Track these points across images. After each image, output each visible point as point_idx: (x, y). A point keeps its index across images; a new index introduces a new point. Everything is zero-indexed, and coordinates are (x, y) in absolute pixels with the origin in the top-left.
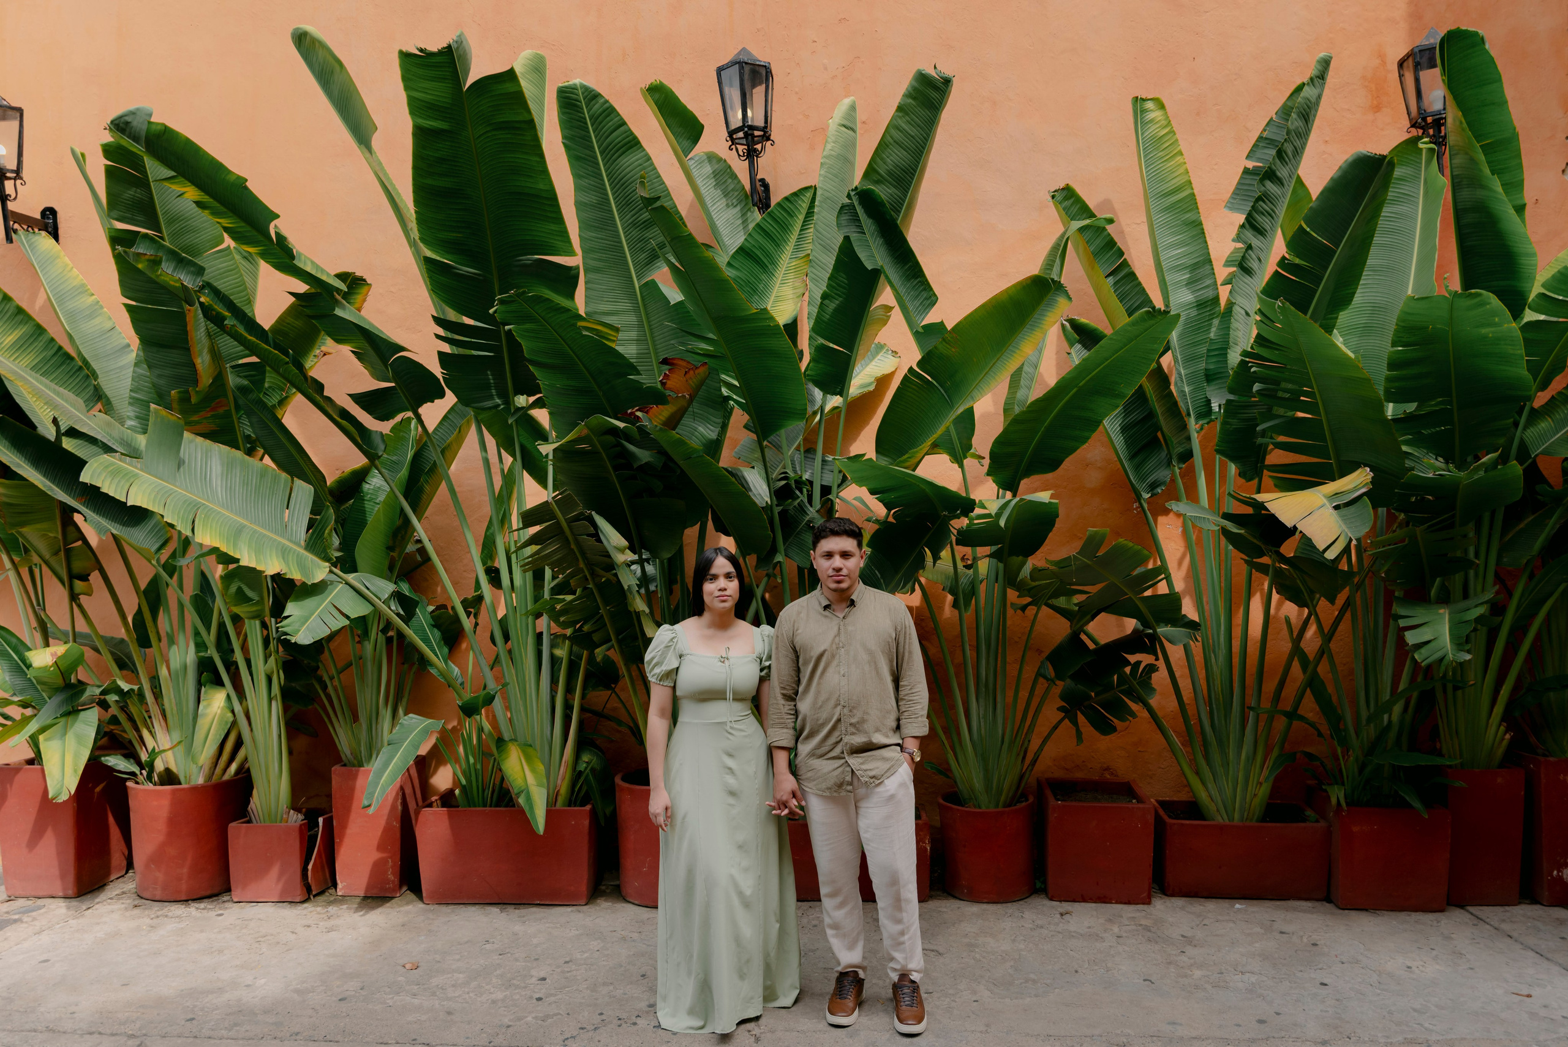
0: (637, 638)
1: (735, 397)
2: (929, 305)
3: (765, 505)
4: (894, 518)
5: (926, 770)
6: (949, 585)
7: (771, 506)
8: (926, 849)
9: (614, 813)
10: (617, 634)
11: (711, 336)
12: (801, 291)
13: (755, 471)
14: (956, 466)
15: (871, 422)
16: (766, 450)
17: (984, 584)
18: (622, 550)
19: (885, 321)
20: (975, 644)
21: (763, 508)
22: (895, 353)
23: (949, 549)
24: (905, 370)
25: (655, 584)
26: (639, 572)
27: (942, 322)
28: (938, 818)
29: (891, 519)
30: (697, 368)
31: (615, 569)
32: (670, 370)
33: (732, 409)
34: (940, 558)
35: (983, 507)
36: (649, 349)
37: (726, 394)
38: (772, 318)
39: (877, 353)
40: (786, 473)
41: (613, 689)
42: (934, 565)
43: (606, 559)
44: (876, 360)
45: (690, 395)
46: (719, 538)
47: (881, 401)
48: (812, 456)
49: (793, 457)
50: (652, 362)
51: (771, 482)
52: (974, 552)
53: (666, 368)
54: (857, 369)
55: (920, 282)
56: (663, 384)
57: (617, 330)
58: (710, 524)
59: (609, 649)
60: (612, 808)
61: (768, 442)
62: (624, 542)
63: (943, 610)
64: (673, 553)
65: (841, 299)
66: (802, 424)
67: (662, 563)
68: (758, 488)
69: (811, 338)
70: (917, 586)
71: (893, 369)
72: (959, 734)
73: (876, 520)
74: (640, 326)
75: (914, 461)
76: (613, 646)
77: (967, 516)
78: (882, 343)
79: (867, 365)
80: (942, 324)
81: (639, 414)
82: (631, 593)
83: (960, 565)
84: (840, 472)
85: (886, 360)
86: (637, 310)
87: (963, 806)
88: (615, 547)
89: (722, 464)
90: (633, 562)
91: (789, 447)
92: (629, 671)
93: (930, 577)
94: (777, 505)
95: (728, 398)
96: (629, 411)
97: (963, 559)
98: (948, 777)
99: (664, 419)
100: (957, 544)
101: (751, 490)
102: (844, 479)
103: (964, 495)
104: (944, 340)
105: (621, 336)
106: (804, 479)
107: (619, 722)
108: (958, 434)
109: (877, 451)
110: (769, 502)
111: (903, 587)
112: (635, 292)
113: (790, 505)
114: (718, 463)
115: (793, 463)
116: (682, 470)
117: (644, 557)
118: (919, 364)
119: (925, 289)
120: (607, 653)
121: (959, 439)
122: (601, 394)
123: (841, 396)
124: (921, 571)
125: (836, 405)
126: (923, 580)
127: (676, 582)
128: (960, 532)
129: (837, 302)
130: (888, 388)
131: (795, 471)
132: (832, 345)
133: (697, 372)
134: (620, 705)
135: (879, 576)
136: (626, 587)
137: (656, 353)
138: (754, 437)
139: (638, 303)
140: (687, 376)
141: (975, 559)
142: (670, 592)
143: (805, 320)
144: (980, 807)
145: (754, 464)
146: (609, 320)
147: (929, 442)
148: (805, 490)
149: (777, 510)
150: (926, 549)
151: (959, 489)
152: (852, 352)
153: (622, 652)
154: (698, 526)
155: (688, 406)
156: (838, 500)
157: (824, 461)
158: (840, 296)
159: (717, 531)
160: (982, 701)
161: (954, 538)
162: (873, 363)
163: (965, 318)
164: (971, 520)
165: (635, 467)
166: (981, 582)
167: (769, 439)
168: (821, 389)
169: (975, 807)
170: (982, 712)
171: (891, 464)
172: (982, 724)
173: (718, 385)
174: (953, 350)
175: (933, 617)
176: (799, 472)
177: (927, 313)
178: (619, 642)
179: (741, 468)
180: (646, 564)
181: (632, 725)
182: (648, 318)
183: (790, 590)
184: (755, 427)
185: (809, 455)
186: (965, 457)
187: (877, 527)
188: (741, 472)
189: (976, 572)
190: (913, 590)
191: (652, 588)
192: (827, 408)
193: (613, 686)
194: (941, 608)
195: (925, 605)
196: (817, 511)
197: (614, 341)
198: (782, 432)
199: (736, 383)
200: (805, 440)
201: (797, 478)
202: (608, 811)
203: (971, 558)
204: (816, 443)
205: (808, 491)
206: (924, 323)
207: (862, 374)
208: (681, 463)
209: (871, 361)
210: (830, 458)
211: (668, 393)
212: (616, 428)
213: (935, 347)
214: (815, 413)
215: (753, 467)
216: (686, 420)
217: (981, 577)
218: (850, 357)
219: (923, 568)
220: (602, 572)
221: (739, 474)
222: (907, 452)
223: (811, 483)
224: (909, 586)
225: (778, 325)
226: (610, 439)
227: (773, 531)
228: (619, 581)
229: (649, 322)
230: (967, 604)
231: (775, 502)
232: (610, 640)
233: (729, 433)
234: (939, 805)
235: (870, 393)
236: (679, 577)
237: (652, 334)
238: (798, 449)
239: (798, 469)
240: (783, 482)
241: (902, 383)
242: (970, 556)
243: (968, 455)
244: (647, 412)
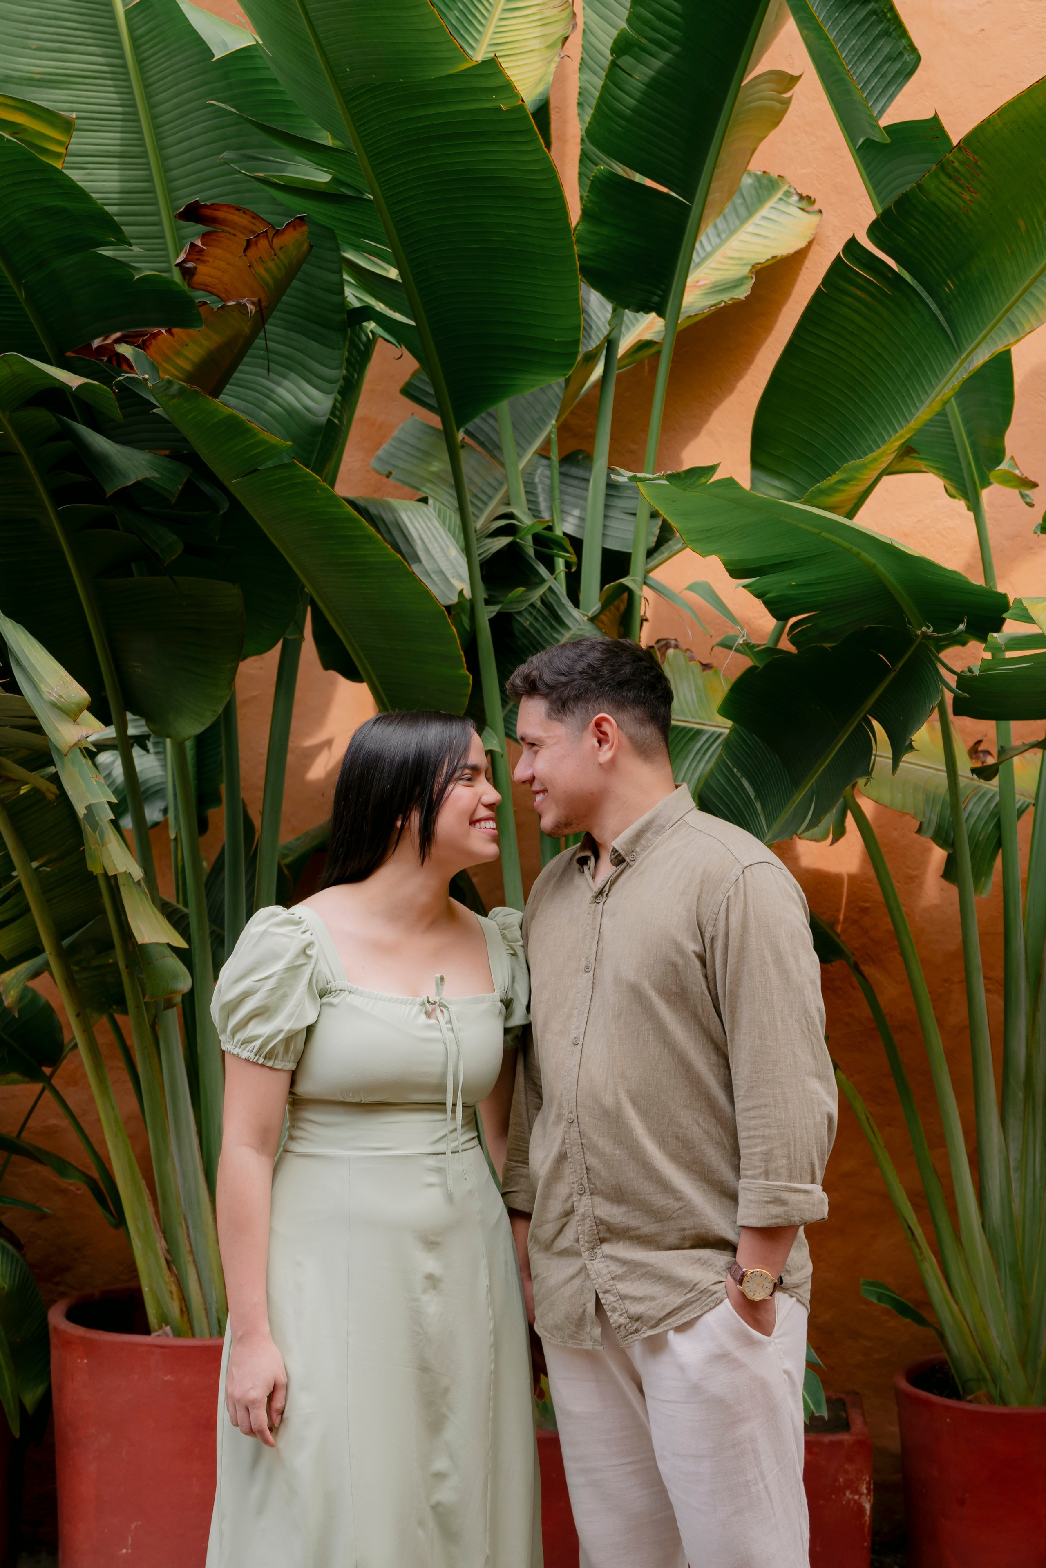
0: (110, 946)
1: (380, 307)
2: (897, 74)
3: (454, 599)
4: (793, 641)
5: (868, 1303)
6: (935, 818)
7: (472, 603)
8: (861, 1509)
9: (46, 1403)
10: (60, 934)
11: (327, 139)
12: (558, 30)
13: (429, 510)
14: (960, 505)
15: (741, 385)
16: (463, 454)
17: (1028, 818)
18: (72, 714)
19: (775, 117)
20: (999, 974)
21: (448, 608)
22: (806, 200)
23: (938, 725)
24: (836, 247)
25: (161, 805)
26: (118, 771)
27: (936, 118)
28: (895, 1429)
29: (785, 644)
30: (278, 233)
31: (51, 763)
32: (205, 236)
33: (370, 344)
34: (911, 748)
35: (1027, 618)
36: (150, 179)
37: (357, 304)
38: (508, 88)
39: (761, 201)
40: (511, 516)
41: (48, 1080)
42: (895, 765)
43: (31, 737)
44: (756, 218)
45: (258, 304)
46: (333, 684)
47: (768, 329)
48: (580, 472)
49: (531, 474)
50: (158, 214)
51: (473, 537)
52: (1002, 734)
53: (194, 231)
54: (706, 239)
55: (874, 12)
56: (187, 273)
57: (67, 126)
58: (309, 649)
59: (36, 975)
60: (40, 1391)
61: (467, 432)
62: (78, 693)
63: (920, 886)
64: (209, 722)
65: (667, 56)
66: (556, 383)
67: (179, 748)
68: (438, 556)
69: (585, 157)
70: (850, 821)
71: (802, 244)
72: (953, 1211)
73: (747, 644)
74: (130, 116)
75: (853, 490)
76: (46, 966)
77: (983, 638)
78: (774, 174)
79: (732, 232)
80: (934, 124)
81: (125, 349)
82: (95, 826)
83: (964, 764)
84: (654, 515)
85: (782, 219)
86: (119, 73)
87: (959, 1398)
88: (54, 705)
89: (346, 487)
90: (102, 746)
91: (521, 449)
92: (87, 1030)
93: (886, 797)
94: (487, 602)
95: (366, 313)
96: (96, 343)
97: (974, 751)
98: (921, 1321)
99: (188, 367)
100: (956, 713)
101: (419, 561)
102: (665, 535)
103: (977, 580)
104: (942, 166)
105: (78, 142)
106: (558, 532)
107: (61, 1166)
108: (966, 421)
109: (756, 463)
110: (467, 594)
111: (813, 824)
112: (115, 26)
113: (519, 600)
114: (332, 484)
115: (531, 492)
116: (235, 504)
117: (131, 731)
118: (874, 230)
119: (886, 33)
120: (34, 984)
121: (970, 434)
122: (22, 295)
123: (661, 314)
124: (861, 781)
125: (648, 336)
126: (867, 806)
127: (218, 800)
128: (964, 681)
129: (657, 64)
130: (787, 295)
131: (535, 512)
132: (638, 178)
133: (277, 242)
134: (65, 1123)
135: (752, 794)
136: (81, 811)
137: (169, 191)
138: (436, 421)
139: (122, 57)
140: (252, 252)
141: (1004, 753)
142: (202, 825)
143: (573, 110)
144: (1004, 1402)
145: (426, 491)
146: (45, 98)
147: (895, 443)
148: (560, 563)
149: (486, 614)
150: (876, 724)
151: (969, 566)
152: (691, 198)
153: (71, 982)
154: (276, 652)
155: (254, 335)
156: (646, 592)
157: (612, 486)
158: (665, 48)
159: (327, 666)
160: (1014, 1124)
161: (949, 697)
162: (749, 227)
163: (1001, 112)
164: (996, 650)
165: (109, 493)
166: (1021, 812)
167: (470, 426)
168: (608, 294)
169: (991, 1400)
170: (1014, 1155)
171: (796, 499)
172: (1015, 1185)
173: (334, 278)
174: (967, 196)
175: (890, 904)
176: (546, 515)
177: (892, 97)
178: (64, 955)
179: (395, 502)
180: (136, 751)
181: (95, 1174)
182: (148, 96)
183: (519, 826)
184: (438, 395)
185: (574, 471)
186: (986, 483)
187: (746, 662)
188: (392, 510)
189: (1008, 786)
190: (840, 832)
191: (152, 814)
192: (624, 345)
193: (47, 1070)
194: (915, 880)
195: (872, 873)
196: (592, 620)
197: (58, 156)
198: (503, 407)
199: (393, 273)
200: (563, 428)
201: (539, 529)
202: (30, 1399)
203: (995, 751)
204: (591, 438)
205: (568, 565)
206: (884, 122)
207: (718, 256)
208: (233, 483)
209: (743, 221)
210: (623, 476)
211: (199, 296)
212: (59, 391)
213: (920, 187)
214: (590, 359)
215: (424, 500)
216: (246, 372)
217: (1020, 800)
218: (685, 212)
219: (867, 772)
220: (20, 772)
221: (387, 517)
222: (835, 468)
223: (577, 544)
224: (829, 820)
225: (521, 108)
226: (44, 417)
227: (474, 666)
228: (63, 796)
229: (151, 107)
230: (981, 872)
231: (482, 594)
232: (37, 950)
233: (363, 408)
234: (900, 1394)
235: (737, 306)
236: (223, 788)
237: (158, 138)
238: (543, 453)
239: (543, 506)
240: (503, 541)
241: (827, 280)
242: (991, 745)
243: (992, 476)
244: (143, 346)
